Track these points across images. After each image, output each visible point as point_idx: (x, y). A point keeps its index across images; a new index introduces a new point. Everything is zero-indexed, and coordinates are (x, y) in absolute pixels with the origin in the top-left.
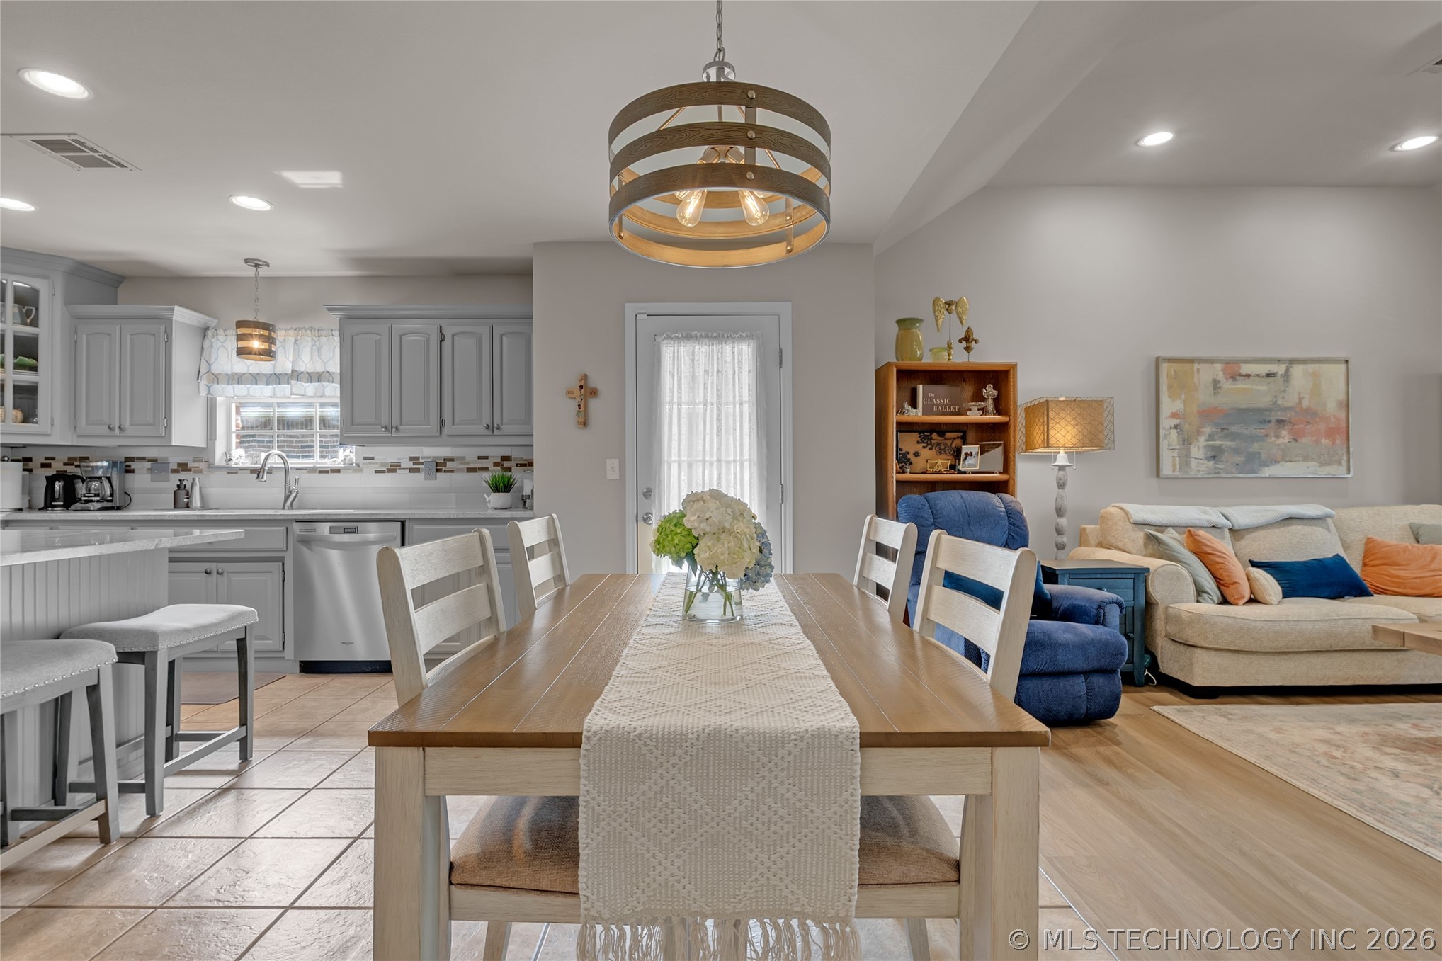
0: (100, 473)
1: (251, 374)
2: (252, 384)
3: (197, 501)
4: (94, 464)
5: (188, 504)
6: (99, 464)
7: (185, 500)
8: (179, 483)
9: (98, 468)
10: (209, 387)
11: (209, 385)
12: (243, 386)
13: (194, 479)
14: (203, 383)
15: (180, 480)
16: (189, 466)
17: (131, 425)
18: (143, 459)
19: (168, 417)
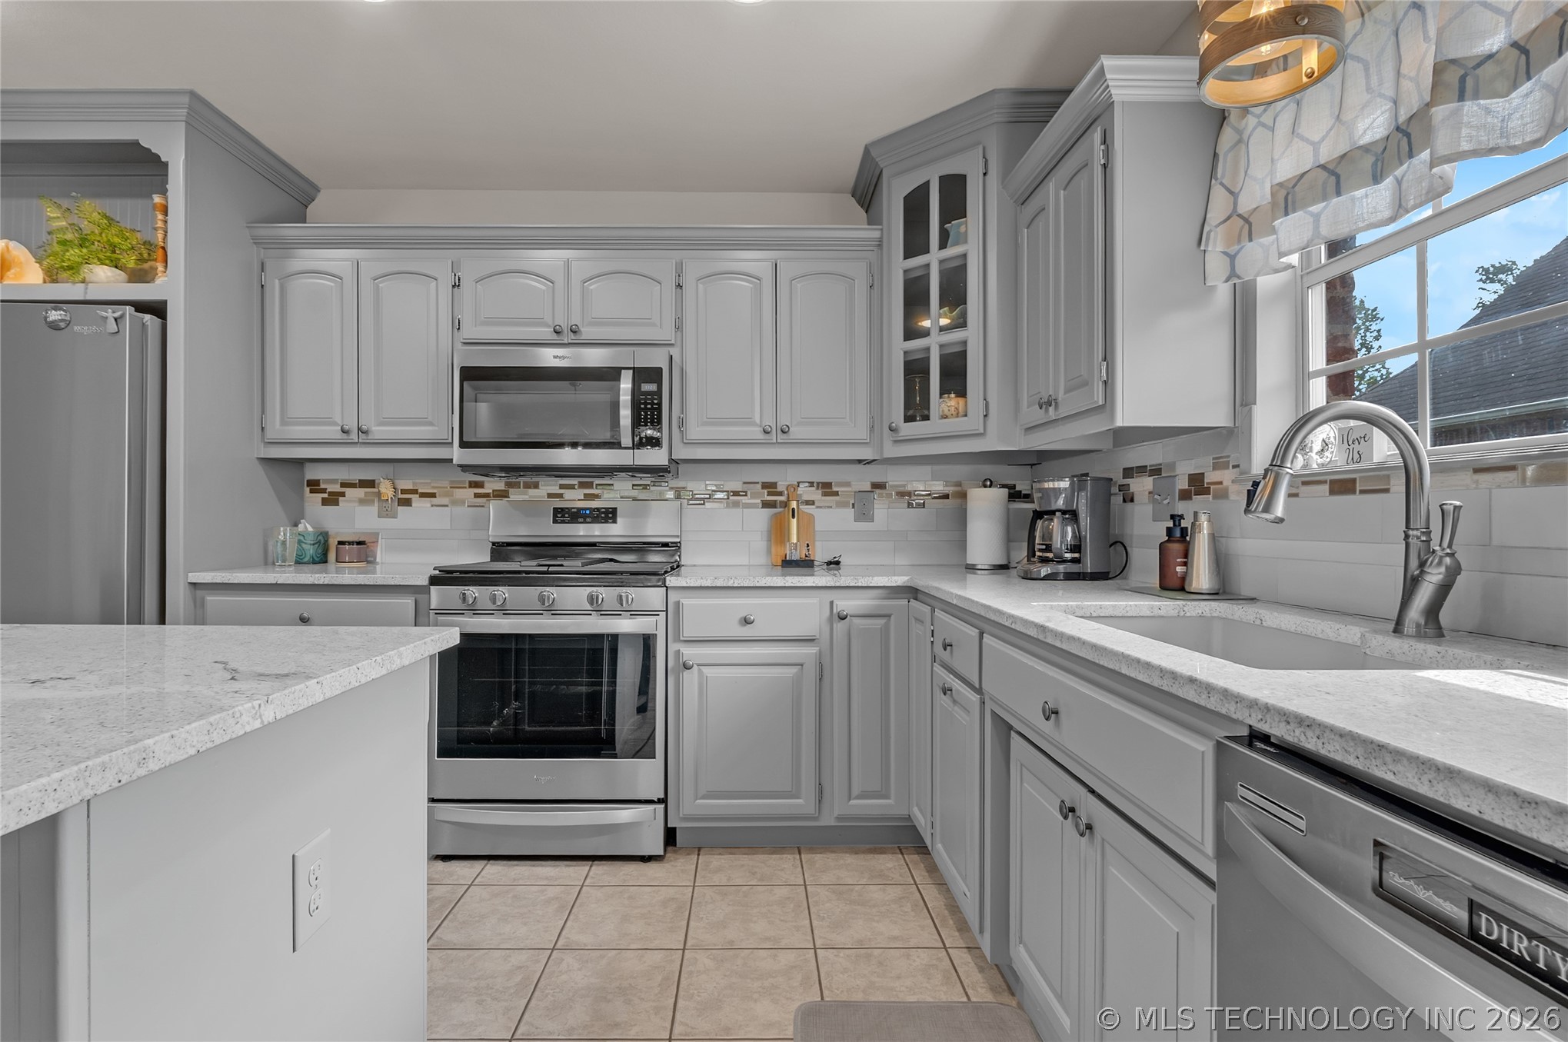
0: (1060, 503)
1: (1323, 167)
2: (1325, 197)
3: (1202, 577)
4: (1050, 485)
5: (1183, 579)
6: (1056, 485)
7: (1179, 569)
8: (1171, 524)
9: (1057, 492)
10: (1232, 258)
11: (1232, 250)
12: (1300, 214)
13: (1196, 514)
14: (1216, 246)
15: (1173, 517)
16: (1206, 481)
17: (1067, 391)
18: (1142, 470)
19: (1108, 357)
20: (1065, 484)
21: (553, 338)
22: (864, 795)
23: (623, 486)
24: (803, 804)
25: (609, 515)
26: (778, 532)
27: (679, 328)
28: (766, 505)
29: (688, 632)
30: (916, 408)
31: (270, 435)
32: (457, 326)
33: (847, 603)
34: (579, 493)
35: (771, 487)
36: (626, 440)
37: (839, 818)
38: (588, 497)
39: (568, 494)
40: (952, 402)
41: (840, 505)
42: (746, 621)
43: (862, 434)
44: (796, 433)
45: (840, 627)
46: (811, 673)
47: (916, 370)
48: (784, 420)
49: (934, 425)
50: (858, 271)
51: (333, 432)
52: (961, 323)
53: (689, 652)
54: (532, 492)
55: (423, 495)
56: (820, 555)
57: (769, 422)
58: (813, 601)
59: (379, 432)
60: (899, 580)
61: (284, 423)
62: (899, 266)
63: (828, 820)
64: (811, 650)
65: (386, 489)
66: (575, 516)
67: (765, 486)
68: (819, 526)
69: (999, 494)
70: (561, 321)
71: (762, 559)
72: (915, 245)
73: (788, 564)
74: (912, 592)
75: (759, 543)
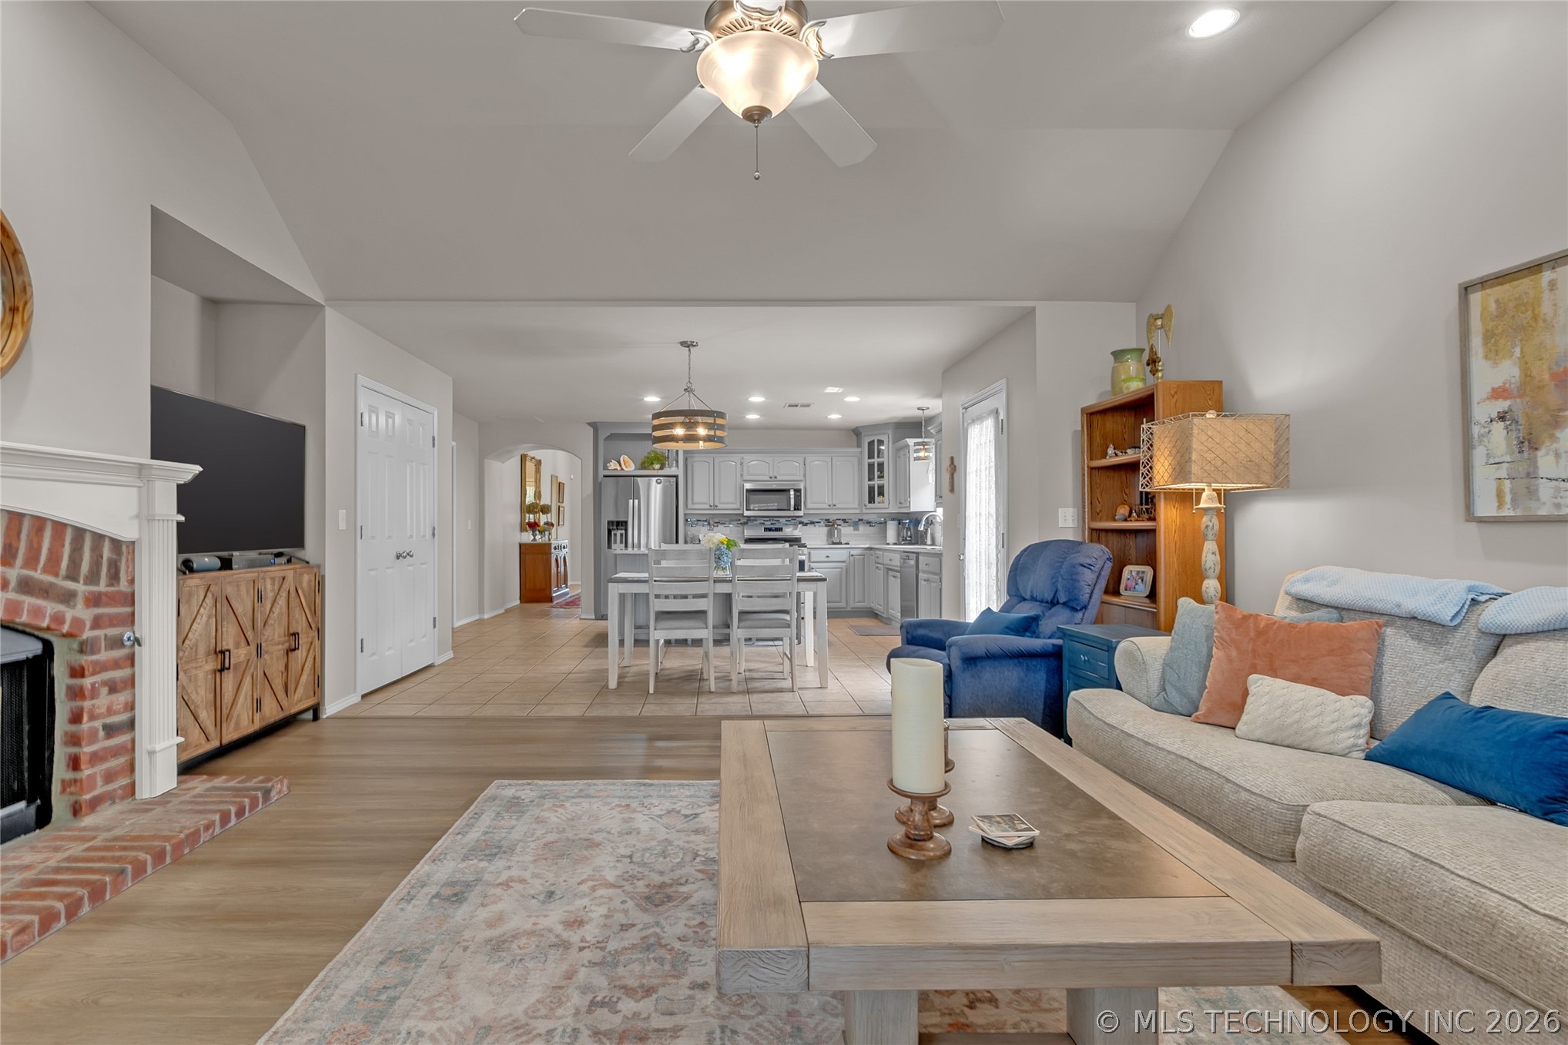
19: (909, 497)
20: (907, 521)
21: (769, 479)
22: (859, 602)
23: (783, 520)
24: (843, 604)
25: (780, 529)
26: (830, 535)
27: (805, 476)
28: (826, 526)
29: (812, 560)
30: (871, 500)
31: (689, 507)
32: (742, 475)
33: (853, 552)
34: (769, 523)
35: (828, 520)
36: (792, 509)
37: (852, 608)
38: (772, 524)
39: (766, 523)
40: (881, 498)
41: (849, 526)
42: (828, 557)
43: (856, 506)
44: (838, 506)
45: (852, 558)
46: (844, 569)
47: (871, 489)
48: (834, 503)
49: (876, 505)
50: (855, 460)
51: (707, 506)
52: (883, 477)
53: (813, 565)
54: (755, 522)
55: (722, 524)
56: (843, 542)
57: (830, 503)
58: (845, 551)
59: (720, 506)
60: (867, 546)
61: (693, 503)
62: (866, 461)
63: (849, 609)
64: (844, 564)
65: (711, 522)
66: (770, 530)
67: (826, 520)
68: (842, 532)
69: (896, 522)
70: (771, 475)
71: (825, 542)
72: (871, 456)
73: (834, 543)
74: (870, 549)
75: (824, 538)
